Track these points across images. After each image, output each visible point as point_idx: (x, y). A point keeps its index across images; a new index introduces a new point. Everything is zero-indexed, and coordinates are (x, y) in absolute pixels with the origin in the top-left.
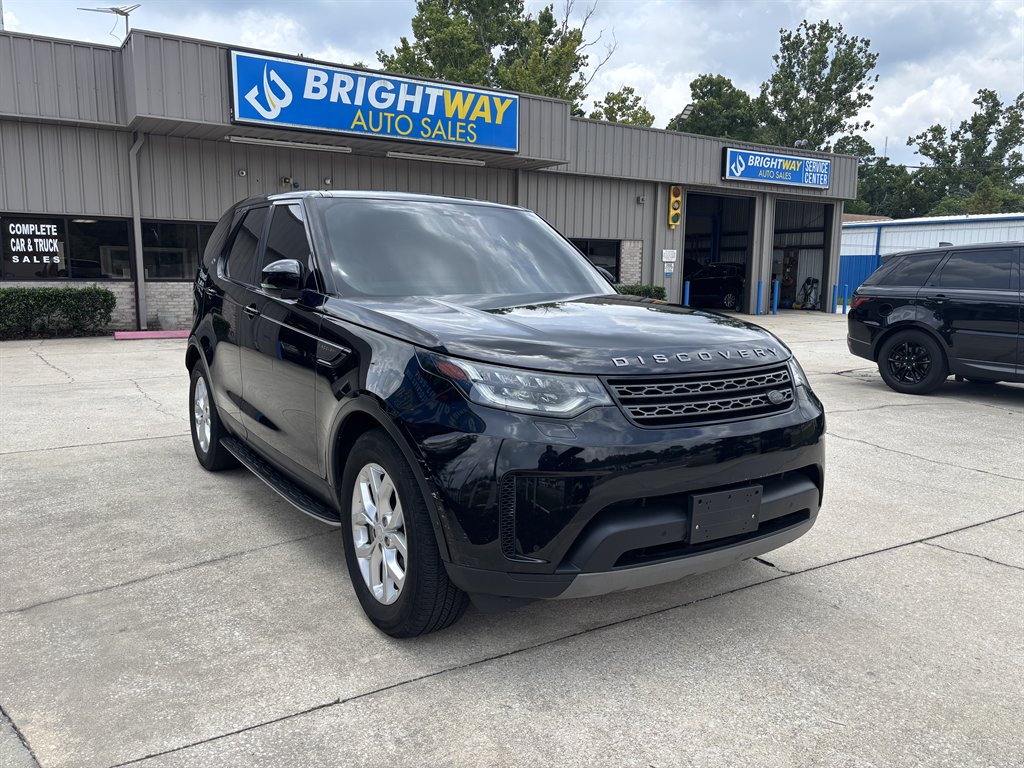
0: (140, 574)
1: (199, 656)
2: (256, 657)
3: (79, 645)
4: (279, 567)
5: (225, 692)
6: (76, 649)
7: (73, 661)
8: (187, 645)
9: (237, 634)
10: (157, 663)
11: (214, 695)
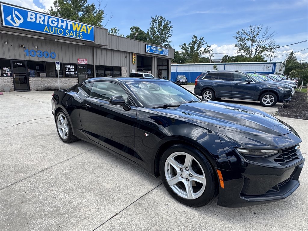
0: (17, 179)
1: (58, 207)
2: (78, 204)
3: (7, 212)
4: (67, 169)
5: (76, 219)
6: (6, 214)
7: (8, 219)
8: (51, 204)
9: (67, 196)
10: (43, 213)
11: (72, 221)
